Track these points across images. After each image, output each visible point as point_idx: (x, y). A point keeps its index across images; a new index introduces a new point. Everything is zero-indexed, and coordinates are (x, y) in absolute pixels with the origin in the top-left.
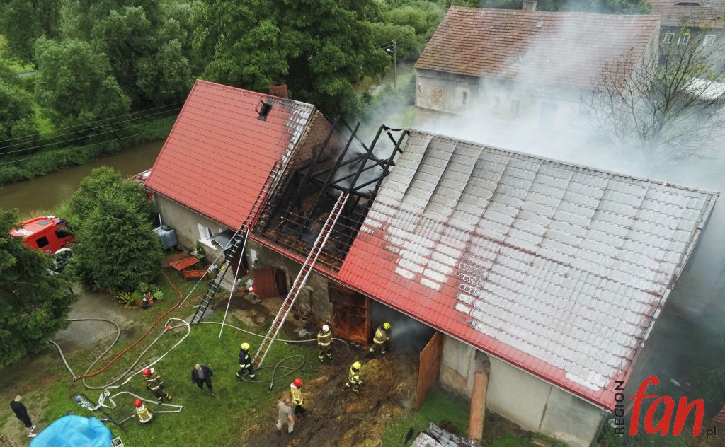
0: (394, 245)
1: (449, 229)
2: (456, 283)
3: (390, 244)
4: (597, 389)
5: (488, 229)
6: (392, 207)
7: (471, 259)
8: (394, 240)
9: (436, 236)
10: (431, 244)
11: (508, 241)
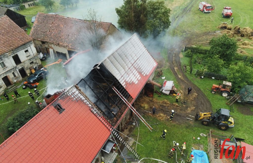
1: (130, 68)
2: (140, 73)
3: (130, 82)
5: (132, 62)
6: (121, 77)
7: (137, 68)
9: (131, 72)
11: (135, 60)
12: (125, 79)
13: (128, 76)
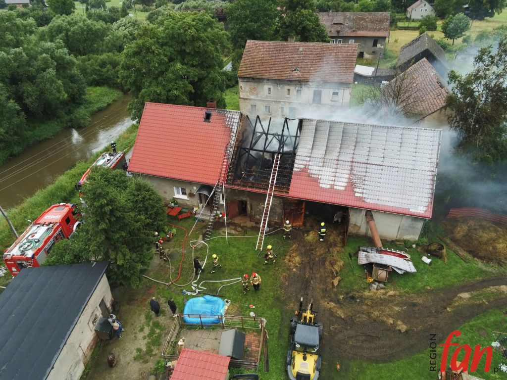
0: (314, 174)
1: (340, 161)
2: (351, 185)
3: (312, 174)
5: (358, 158)
6: (306, 156)
7: (355, 173)
8: (314, 172)
9: (335, 166)
10: (334, 170)
11: (369, 162)
12: (311, 163)
13: (321, 164)
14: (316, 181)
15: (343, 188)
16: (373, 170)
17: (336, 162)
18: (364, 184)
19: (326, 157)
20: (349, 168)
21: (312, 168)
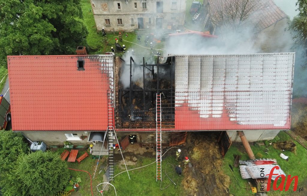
0: (194, 107)
1: (214, 93)
2: (226, 112)
3: (192, 107)
4: (284, 125)
5: (229, 88)
6: (184, 92)
7: (228, 101)
8: (193, 105)
9: (210, 98)
10: (210, 101)
11: (238, 90)
12: (189, 98)
13: (198, 98)
14: (197, 113)
15: (219, 116)
16: (242, 96)
17: (211, 94)
18: (236, 110)
19: (202, 91)
20: (223, 97)
21: (191, 103)
